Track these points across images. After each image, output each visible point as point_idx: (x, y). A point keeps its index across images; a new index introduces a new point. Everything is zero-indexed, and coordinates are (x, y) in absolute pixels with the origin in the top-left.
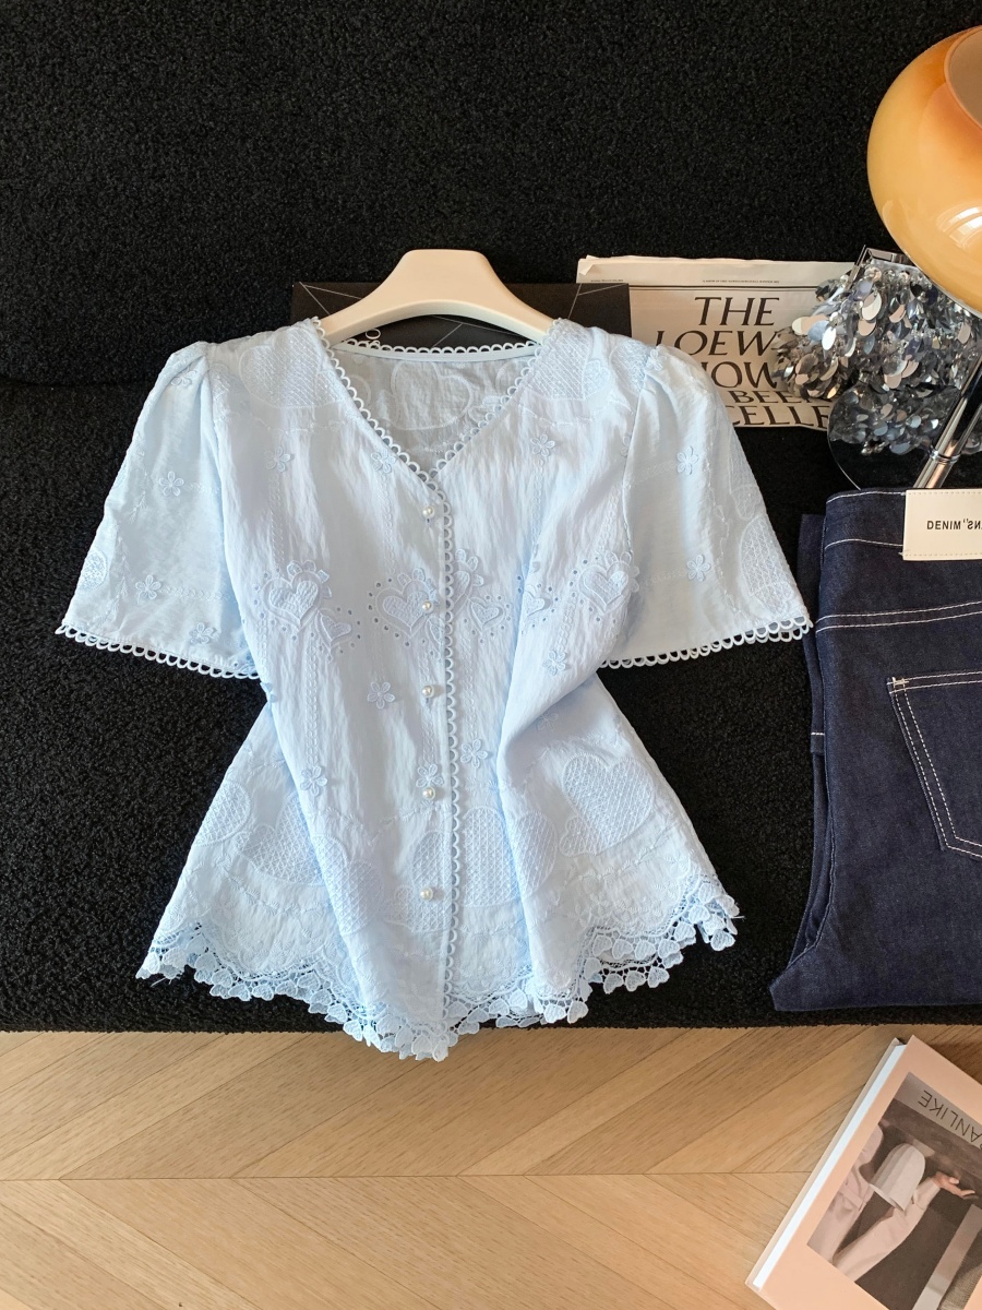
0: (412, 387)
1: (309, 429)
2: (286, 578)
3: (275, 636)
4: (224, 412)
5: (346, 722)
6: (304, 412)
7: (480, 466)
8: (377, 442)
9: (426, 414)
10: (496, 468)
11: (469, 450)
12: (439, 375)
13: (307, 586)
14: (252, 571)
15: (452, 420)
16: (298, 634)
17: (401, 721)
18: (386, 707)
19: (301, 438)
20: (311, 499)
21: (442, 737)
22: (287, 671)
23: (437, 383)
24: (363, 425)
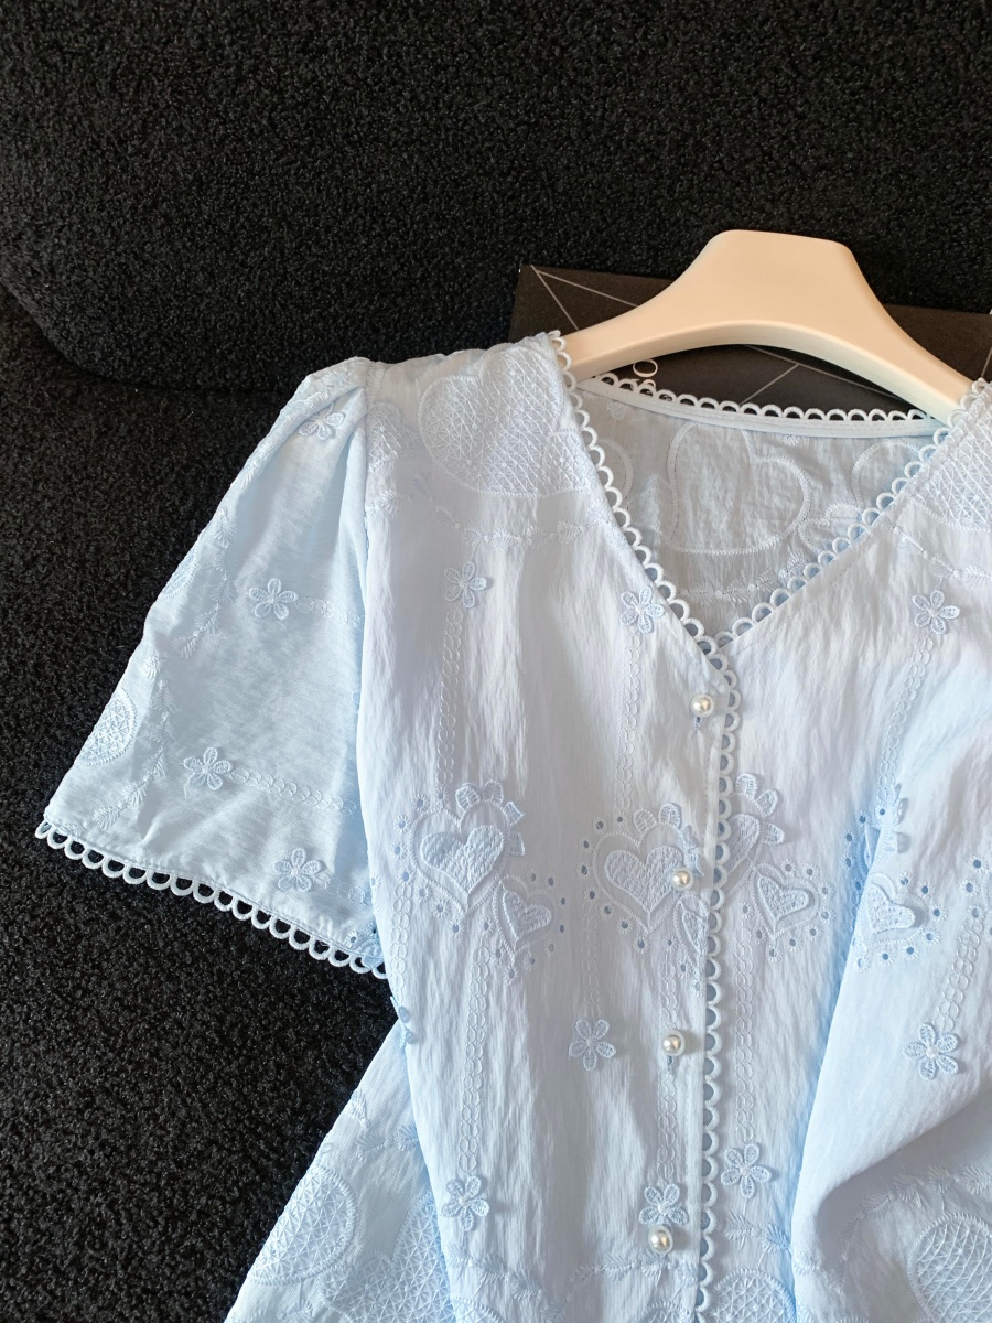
0: (705, 471)
1: (524, 538)
2: (453, 812)
3: (423, 919)
4: (385, 495)
5: (531, 1098)
6: (519, 503)
7: (813, 636)
8: (634, 573)
9: (723, 526)
10: (842, 645)
11: (797, 606)
12: (752, 456)
13: (486, 835)
14: (399, 791)
15: (768, 541)
16: (463, 923)
17: (624, 1098)
18: (600, 1066)
19: (509, 551)
20: (511, 669)
21: (691, 1130)
22: (438, 990)
23: (747, 469)
24: (613, 536)
